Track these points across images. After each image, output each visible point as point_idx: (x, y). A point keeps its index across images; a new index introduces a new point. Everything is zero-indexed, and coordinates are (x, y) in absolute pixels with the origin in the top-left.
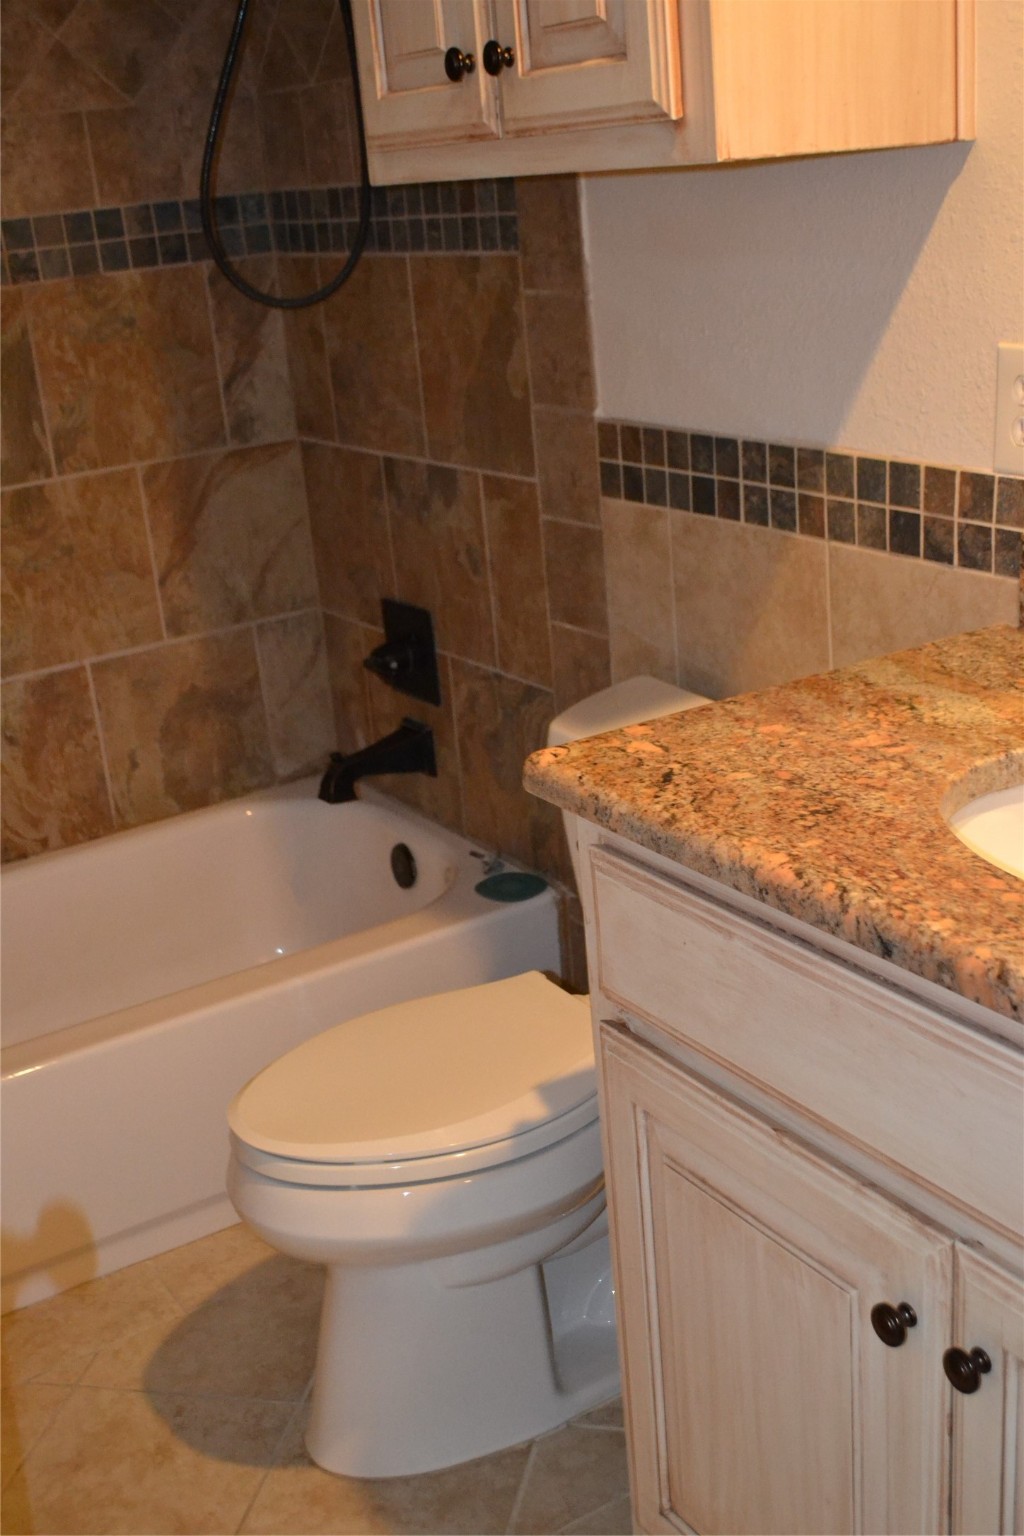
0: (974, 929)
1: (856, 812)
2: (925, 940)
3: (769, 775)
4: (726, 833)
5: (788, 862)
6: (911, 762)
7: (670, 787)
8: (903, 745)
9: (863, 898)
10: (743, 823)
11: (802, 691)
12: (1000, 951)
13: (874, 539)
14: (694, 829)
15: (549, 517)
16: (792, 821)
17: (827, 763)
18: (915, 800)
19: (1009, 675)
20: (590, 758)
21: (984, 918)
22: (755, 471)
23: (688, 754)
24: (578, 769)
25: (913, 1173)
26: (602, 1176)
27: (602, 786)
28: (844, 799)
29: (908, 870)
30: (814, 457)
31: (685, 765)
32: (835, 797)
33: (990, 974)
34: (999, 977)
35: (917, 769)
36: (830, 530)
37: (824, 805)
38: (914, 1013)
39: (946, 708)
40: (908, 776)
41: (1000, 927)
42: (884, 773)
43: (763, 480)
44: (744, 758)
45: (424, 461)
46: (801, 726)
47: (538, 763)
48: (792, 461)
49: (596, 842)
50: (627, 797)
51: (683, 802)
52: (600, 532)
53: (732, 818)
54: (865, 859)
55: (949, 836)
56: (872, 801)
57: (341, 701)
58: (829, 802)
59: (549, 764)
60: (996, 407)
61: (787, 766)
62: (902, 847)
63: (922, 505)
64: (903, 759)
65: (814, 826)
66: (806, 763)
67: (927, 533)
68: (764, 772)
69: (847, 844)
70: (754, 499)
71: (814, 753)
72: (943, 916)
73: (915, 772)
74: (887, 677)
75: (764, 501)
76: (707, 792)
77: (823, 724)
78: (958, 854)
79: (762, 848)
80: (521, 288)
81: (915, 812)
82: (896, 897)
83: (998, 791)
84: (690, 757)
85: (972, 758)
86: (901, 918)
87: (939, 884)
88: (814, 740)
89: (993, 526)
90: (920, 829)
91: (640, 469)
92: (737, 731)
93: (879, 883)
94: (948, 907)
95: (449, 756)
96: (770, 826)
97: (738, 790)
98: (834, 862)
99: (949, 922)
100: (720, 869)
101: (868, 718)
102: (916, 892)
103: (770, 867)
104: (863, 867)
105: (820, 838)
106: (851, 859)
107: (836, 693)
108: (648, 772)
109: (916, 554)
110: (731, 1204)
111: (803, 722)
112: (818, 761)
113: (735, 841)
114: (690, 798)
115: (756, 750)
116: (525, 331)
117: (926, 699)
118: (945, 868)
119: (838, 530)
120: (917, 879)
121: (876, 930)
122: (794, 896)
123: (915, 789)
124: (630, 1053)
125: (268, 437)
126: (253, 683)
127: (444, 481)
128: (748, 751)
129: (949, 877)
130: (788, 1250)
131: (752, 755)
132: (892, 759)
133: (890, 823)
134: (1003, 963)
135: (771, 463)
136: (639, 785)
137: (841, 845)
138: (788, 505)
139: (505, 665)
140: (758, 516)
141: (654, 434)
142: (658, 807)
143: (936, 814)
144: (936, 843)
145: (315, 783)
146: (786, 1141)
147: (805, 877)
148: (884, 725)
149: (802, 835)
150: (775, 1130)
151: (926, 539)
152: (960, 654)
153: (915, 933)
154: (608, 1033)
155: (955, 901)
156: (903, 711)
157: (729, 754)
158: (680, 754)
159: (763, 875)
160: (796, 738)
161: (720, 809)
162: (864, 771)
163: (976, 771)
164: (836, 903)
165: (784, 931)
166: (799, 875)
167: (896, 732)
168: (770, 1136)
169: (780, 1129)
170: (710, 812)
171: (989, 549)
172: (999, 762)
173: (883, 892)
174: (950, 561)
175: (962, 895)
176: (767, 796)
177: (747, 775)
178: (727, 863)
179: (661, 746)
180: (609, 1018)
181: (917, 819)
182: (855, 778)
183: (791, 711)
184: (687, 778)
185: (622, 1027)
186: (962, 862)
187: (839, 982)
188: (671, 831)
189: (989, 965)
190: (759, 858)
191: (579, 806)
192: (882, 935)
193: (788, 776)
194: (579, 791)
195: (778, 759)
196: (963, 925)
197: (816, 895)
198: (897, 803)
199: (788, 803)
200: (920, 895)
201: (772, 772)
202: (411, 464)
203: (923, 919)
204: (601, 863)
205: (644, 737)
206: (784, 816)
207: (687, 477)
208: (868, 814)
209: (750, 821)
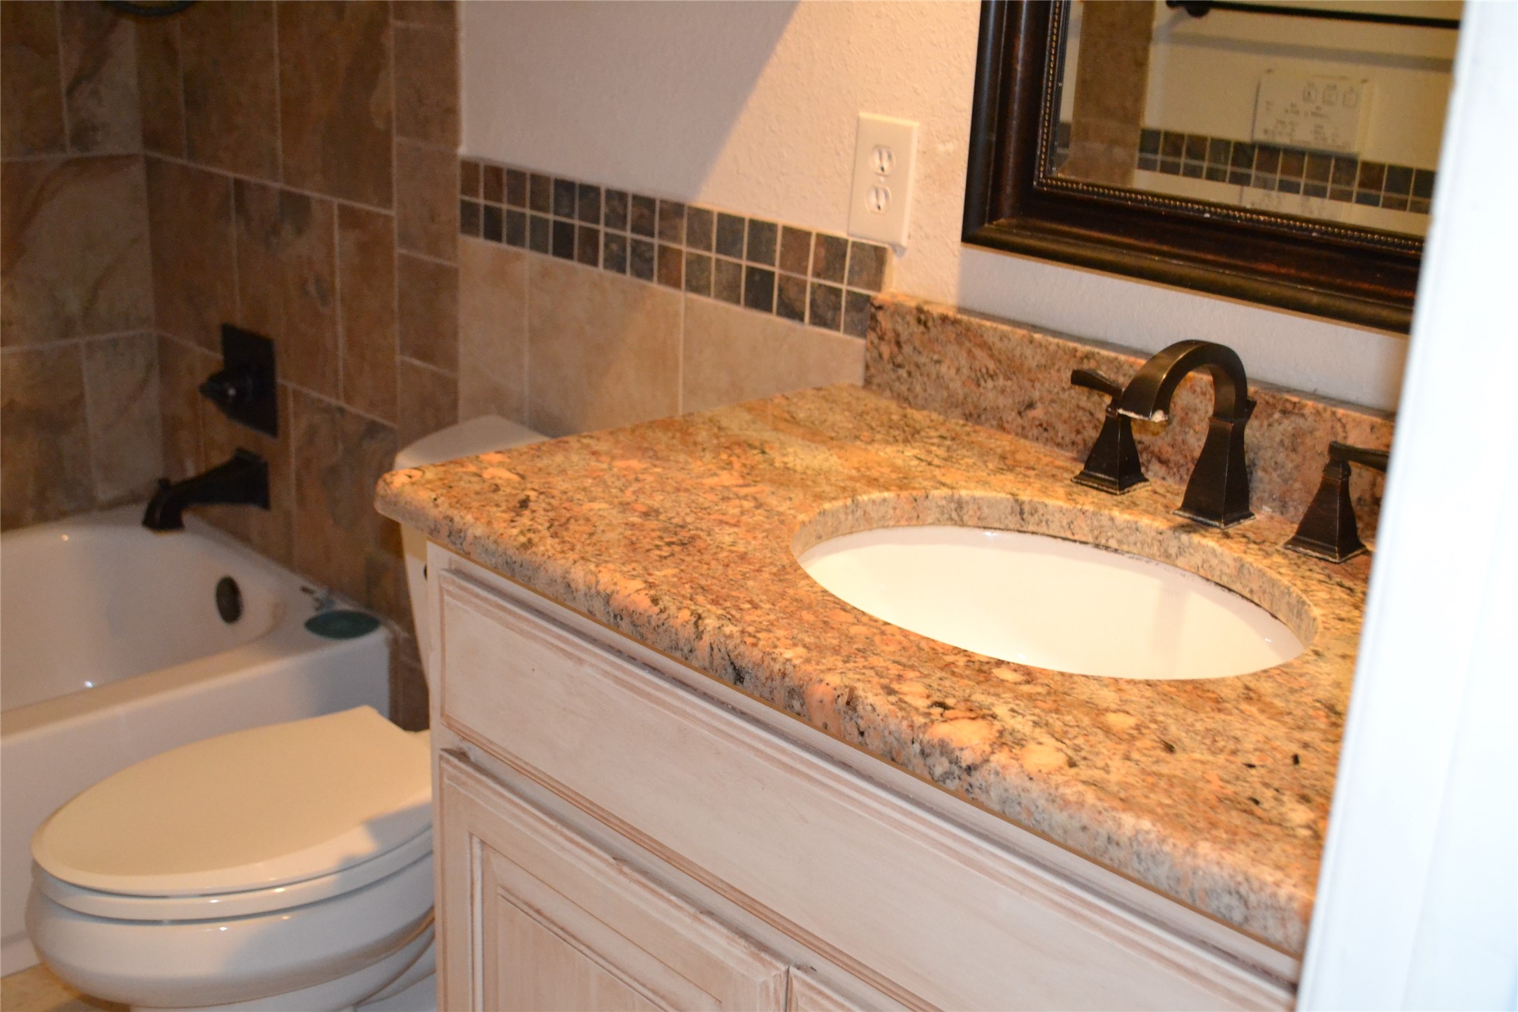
0: (824, 658)
1: (710, 545)
2: (777, 667)
3: (625, 507)
4: (583, 558)
5: (645, 589)
6: (762, 502)
7: (527, 513)
8: (755, 486)
9: (717, 625)
10: (600, 550)
11: (657, 430)
12: (849, 678)
13: (729, 293)
14: (550, 554)
15: (404, 251)
16: (648, 551)
17: (682, 498)
18: (767, 537)
19: (854, 428)
20: (446, 482)
21: (834, 648)
22: (617, 219)
23: (545, 483)
24: (432, 490)
25: (753, 900)
26: (432, 908)
27: (457, 508)
28: (699, 532)
29: (761, 601)
30: (675, 210)
31: (541, 493)
32: (690, 530)
33: (840, 700)
34: (848, 703)
35: (769, 508)
36: (688, 282)
37: (679, 537)
38: (761, 740)
39: (795, 454)
40: (760, 515)
41: (849, 657)
42: (737, 511)
43: (623, 228)
44: (600, 490)
45: (278, 185)
46: (657, 462)
47: (392, 483)
48: (653, 211)
49: (447, 567)
50: (483, 520)
51: (540, 527)
52: (456, 271)
53: (589, 544)
54: (720, 589)
55: (799, 572)
56: (725, 536)
57: (171, 427)
58: (684, 535)
59: (403, 485)
60: (853, 175)
61: (642, 499)
62: (755, 579)
63: (777, 263)
64: (755, 499)
65: (669, 556)
66: (661, 497)
67: (781, 290)
68: (621, 504)
69: (701, 574)
70: (614, 247)
71: (668, 488)
72: (795, 645)
73: (766, 511)
74: (737, 423)
75: (624, 249)
76: (563, 520)
77: (677, 462)
78: (808, 588)
79: (618, 575)
80: (392, 20)
81: (767, 548)
82: (749, 625)
83: (842, 535)
84: (546, 486)
85: (821, 502)
86: (754, 645)
87: (791, 615)
88: (669, 476)
89: (844, 287)
90: (772, 564)
91: (500, 210)
92: (593, 464)
93: (734, 612)
94: (800, 636)
95: (283, 490)
96: (626, 554)
97: (594, 519)
98: (689, 591)
99: (800, 650)
100: (575, 594)
101: (721, 460)
102: (769, 621)
103: (627, 592)
104: (718, 597)
105: (676, 567)
106: (706, 588)
107: (690, 434)
108: (504, 498)
109: (768, 309)
110: (566, 934)
111: (658, 459)
112: (673, 497)
113: (592, 567)
114: (547, 525)
115: (613, 482)
116: (392, 61)
117: (777, 445)
118: (796, 600)
119: (694, 283)
120: (770, 609)
121: (729, 656)
122: (649, 622)
123: (767, 526)
124: (471, 782)
125: (111, 148)
126: (78, 402)
127: (297, 208)
128: (605, 482)
129: (800, 608)
130: (621, 980)
131: (608, 487)
132: (745, 497)
133: (743, 557)
134: (852, 690)
135: (633, 211)
136: (495, 509)
137: (696, 575)
138: (647, 255)
139: (349, 400)
140: (617, 264)
141: (517, 176)
142: (515, 531)
143: (787, 550)
144: (787, 577)
145: (140, 511)
146: (626, 869)
147: (661, 603)
148: (737, 465)
149: (658, 564)
150: (615, 859)
151: (780, 296)
152: (808, 406)
153: (767, 660)
154: (448, 762)
155: (807, 632)
156: (755, 455)
157: (586, 485)
158: (536, 482)
159: (618, 601)
160: (651, 474)
161: (577, 536)
162: (716, 508)
163: (824, 513)
164: (690, 628)
165: (634, 659)
166: (655, 601)
167: (748, 474)
168: (611, 864)
169: (620, 859)
170: (567, 538)
171: (839, 309)
172: (846, 507)
173: (737, 620)
174: (801, 319)
175: (812, 626)
176: (623, 525)
177: (604, 506)
178: (582, 588)
179: (518, 474)
180: (448, 746)
181: (769, 555)
182: (709, 514)
183: (647, 448)
184: (543, 505)
185: (462, 755)
186: (813, 596)
187: (688, 709)
188: (527, 555)
189: (839, 692)
190: (615, 584)
191: (432, 527)
192: (735, 661)
193: (644, 509)
194: (434, 512)
195: (634, 492)
196: (814, 653)
197: (671, 622)
198: (750, 539)
199: (644, 533)
200: (772, 624)
201: (628, 504)
202: (263, 188)
203: (775, 647)
204: (451, 588)
205: (501, 464)
206: (640, 545)
207: (547, 221)
208: (722, 548)
209: (607, 549)
